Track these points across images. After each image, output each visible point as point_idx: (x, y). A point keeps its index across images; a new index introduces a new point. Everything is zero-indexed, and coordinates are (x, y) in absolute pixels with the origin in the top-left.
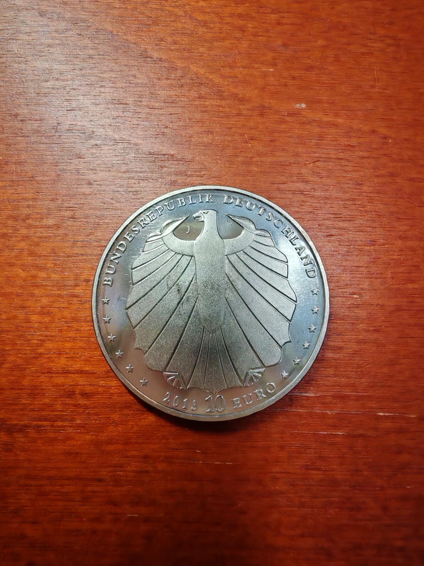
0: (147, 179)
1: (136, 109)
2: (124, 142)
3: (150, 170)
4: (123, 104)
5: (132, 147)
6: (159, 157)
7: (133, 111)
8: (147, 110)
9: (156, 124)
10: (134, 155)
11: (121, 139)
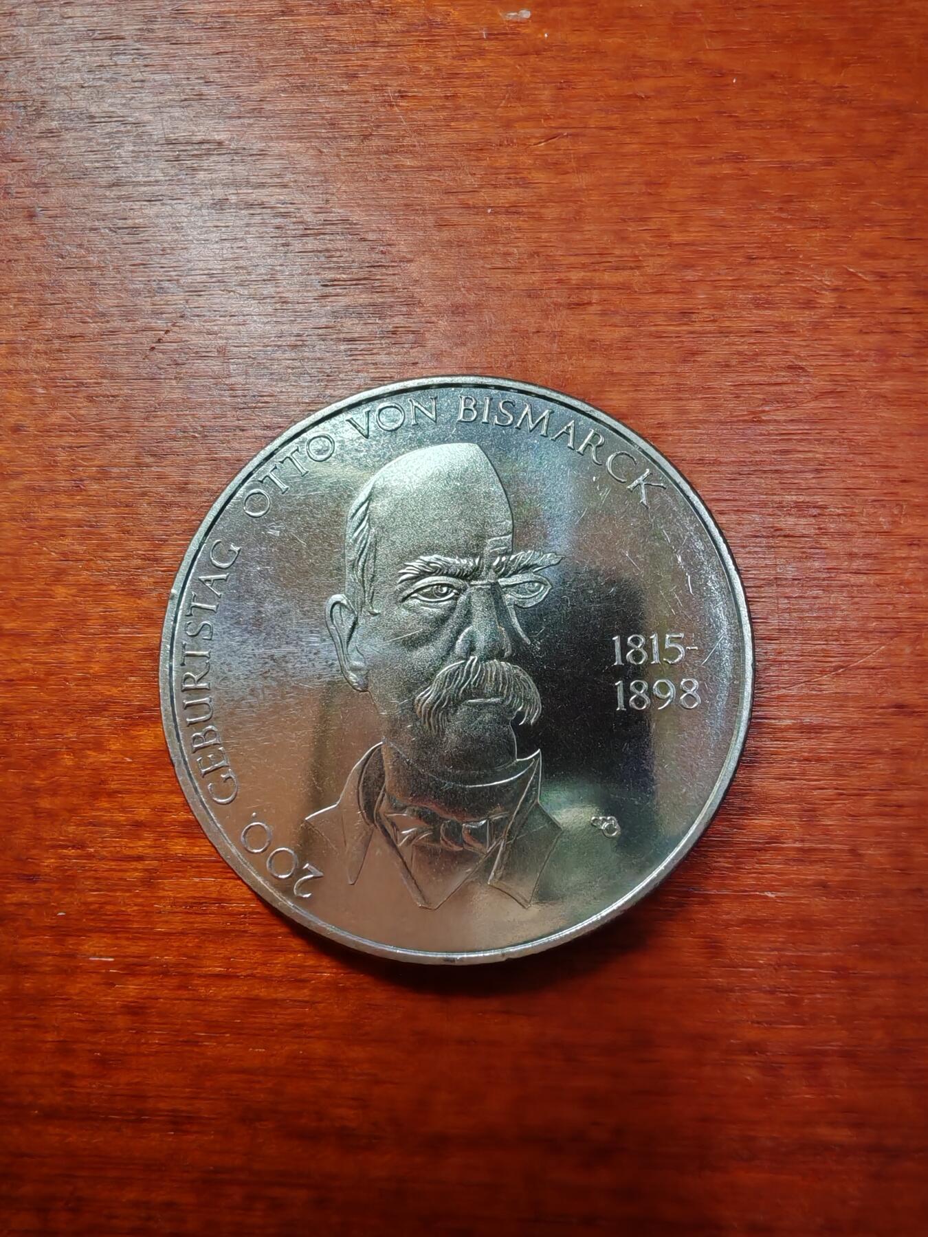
0: (160, 198)
1: (140, 46)
2: (110, 120)
3: (167, 178)
4: (110, 38)
5: (128, 132)
6: (188, 148)
7: (132, 52)
8: (165, 48)
9: (182, 76)
10: (131, 148)
11: (104, 115)
